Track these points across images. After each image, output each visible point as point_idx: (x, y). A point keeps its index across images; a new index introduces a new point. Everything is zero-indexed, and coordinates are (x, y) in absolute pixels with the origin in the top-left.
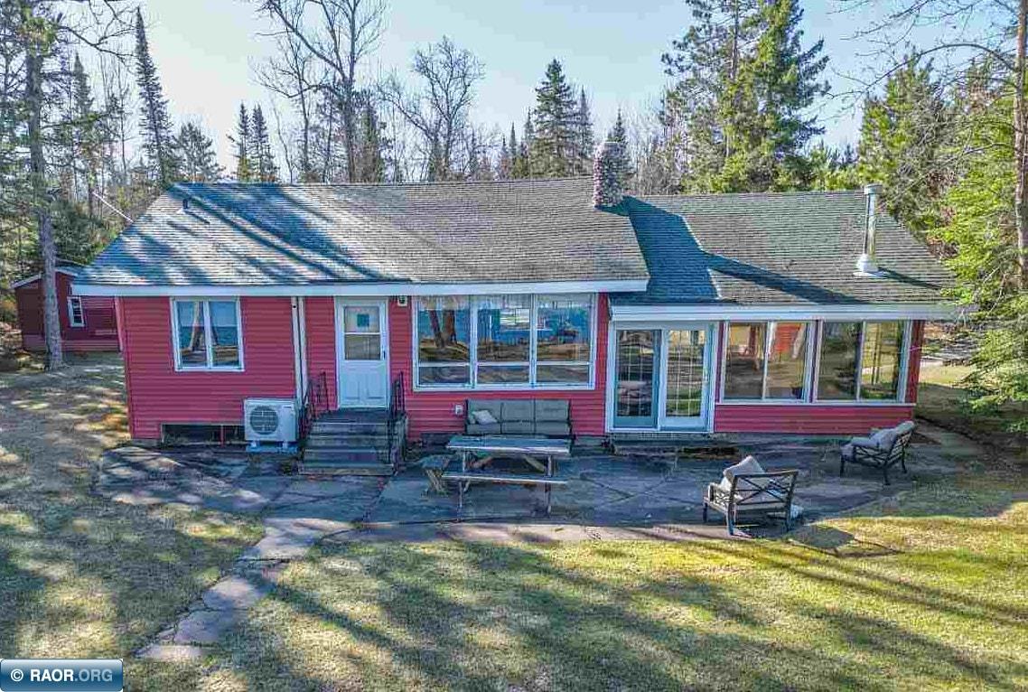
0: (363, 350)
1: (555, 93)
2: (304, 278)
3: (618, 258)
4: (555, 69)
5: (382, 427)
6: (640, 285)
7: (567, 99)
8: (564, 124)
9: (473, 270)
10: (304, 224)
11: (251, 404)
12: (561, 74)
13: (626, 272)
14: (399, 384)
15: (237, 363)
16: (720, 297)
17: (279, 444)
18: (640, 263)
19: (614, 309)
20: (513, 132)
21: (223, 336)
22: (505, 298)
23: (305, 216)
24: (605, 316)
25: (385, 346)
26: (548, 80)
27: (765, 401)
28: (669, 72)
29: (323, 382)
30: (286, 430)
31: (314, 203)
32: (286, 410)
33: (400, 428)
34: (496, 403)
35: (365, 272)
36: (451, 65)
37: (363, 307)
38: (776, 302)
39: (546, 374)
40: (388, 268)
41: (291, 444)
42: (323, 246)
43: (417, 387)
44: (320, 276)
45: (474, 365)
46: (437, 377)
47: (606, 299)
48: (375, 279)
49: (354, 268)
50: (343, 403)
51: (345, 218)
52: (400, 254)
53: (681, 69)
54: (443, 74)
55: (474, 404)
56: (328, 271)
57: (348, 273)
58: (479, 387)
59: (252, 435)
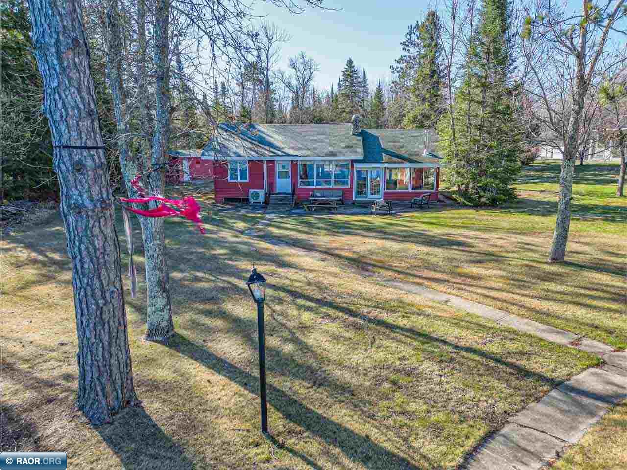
0: (283, 175)
1: (350, 74)
2: (267, 154)
3: (357, 150)
4: (350, 62)
5: (290, 197)
6: (361, 157)
7: (355, 76)
8: (354, 86)
9: (315, 153)
10: (264, 138)
11: (251, 191)
12: (353, 64)
13: (357, 153)
14: (294, 184)
15: (246, 179)
16: (384, 161)
17: (259, 202)
18: (362, 151)
19: (354, 164)
20: (332, 88)
21: (243, 172)
22: (324, 161)
23: (264, 136)
24: (352, 166)
25: (290, 174)
26: (347, 67)
27: (397, 191)
28: (393, 72)
29: (272, 185)
30: (261, 199)
31: (266, 131)
32: (261, 193)
33: (295, 197)
34: (322, 191)
35: (284, 153)
36: (305, 64)
37: (284, 164)
38: (399, 162)
39: (336, 183)
40: (291, 152)
41: (263, 203)
42: (271, 145)
43: (299, 186)
44: (272, 154)
45: (316, 180)
46: (304, 184)
47: (353, 161)
48: (289, 155)
49: (282, 152)
50: (277, 191)
51: (276, 136)
52: (293, 148)
53: (398, 72)
54: (301, 68)
55: (316, 191)
56: (274, 153)
57: (280, 154)
58: (317, 187)
59: (252, 201)
